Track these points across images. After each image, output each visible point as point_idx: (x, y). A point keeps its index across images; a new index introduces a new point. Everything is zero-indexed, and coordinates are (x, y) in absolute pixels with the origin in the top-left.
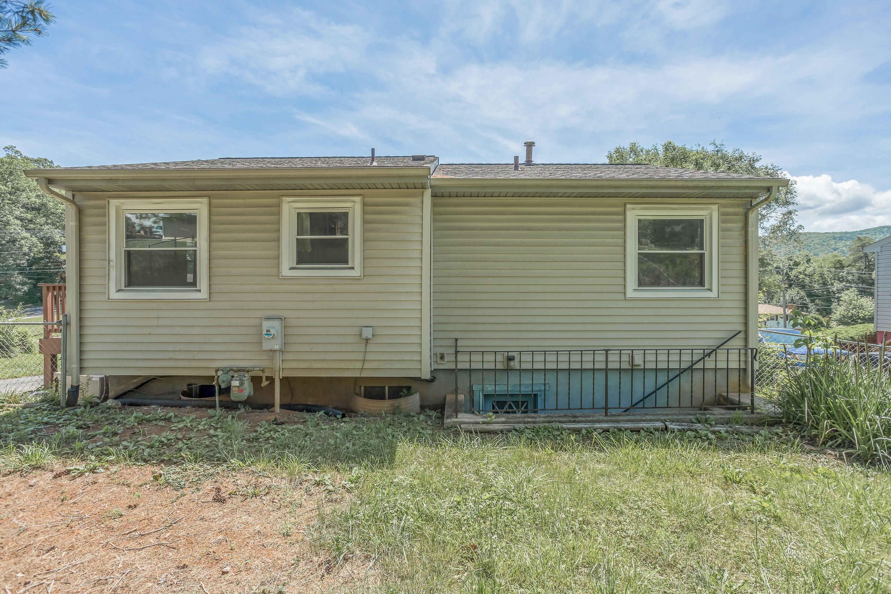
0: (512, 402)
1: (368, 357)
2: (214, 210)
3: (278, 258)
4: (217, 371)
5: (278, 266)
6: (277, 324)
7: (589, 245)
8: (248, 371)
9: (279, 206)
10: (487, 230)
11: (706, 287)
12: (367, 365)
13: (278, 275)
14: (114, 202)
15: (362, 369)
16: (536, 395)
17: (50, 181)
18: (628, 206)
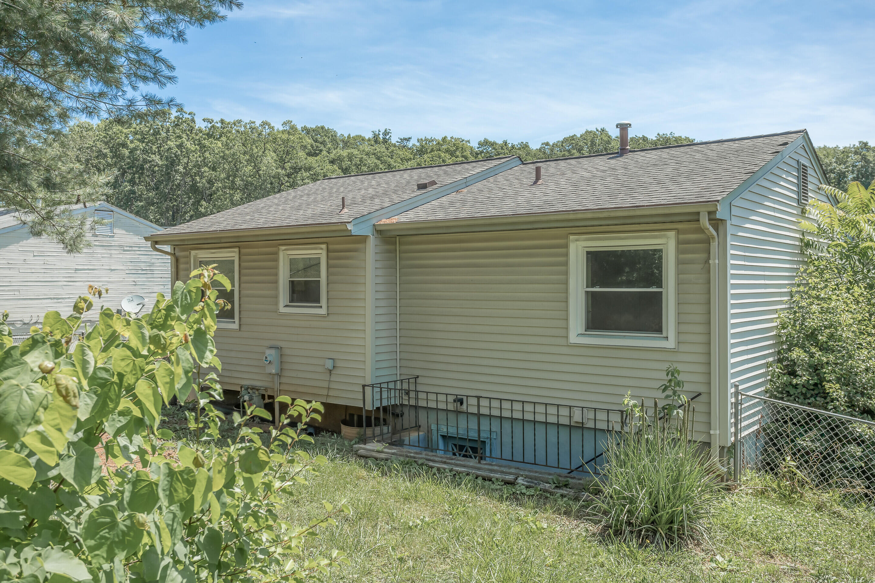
0: (470, 447)
1: (333, 386)
2: (243, 258)
3: (276, 297)
4: (241, 387)
5: (277, 304)
6: (273, 352)
7: (532, 283)
8: (258, 390)
9: (277, 253)
10: (440, 267)
11: (664, 335)
12: (331, 393)
13: (276, 311)
14: (193, 253)
15: (327, 395)
16: (484, 442)
17: (156, 243)
18: (571, 237)
